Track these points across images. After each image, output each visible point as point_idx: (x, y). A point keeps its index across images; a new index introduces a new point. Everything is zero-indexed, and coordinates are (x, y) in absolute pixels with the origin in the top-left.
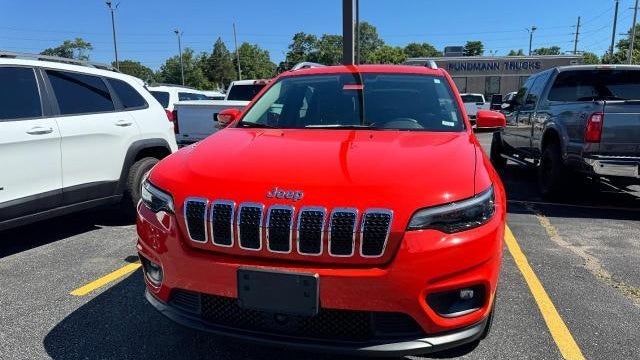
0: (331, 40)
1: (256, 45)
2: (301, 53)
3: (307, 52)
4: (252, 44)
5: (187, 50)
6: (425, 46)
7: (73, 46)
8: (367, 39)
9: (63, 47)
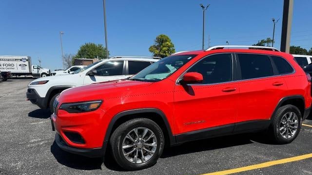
7: (266, 42)
9: (261, 43)
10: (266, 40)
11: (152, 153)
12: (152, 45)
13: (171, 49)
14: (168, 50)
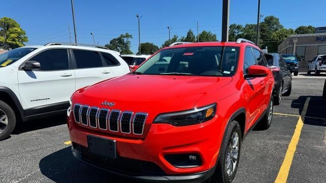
0: (251, 27)
1: (210, 32)
2: (233, 35)
3: (236, 34)
4: (207, 31)
5: (175, 36)
6: (310, 27)
7: (125, 37)
8: (273, 25)
9: (120, 38)
10: (124, 34)
13: (22, 36)
14: (18, 37)
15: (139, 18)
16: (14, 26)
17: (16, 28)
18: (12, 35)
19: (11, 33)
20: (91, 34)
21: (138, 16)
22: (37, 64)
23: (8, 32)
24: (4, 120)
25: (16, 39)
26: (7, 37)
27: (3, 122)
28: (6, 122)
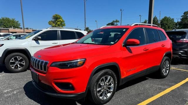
4: (168, 17)
9: (112, 22)
10: (115, 21)
11: (111, 92)
12: (50, 21)
13: (63, 23)
14: (61, 24)
15: (122, 11)
16: (60, 18)
17: (60, 19)
18: (58, 23)
19: (58, 22)
20: (96, 21)
21: (121, 10)
22: (40, 37)
23: (57, 22)
24: (23, 63)
25: (60, 25)
26: (56, 23)
27: (23, 64)
28: (24, 64)
